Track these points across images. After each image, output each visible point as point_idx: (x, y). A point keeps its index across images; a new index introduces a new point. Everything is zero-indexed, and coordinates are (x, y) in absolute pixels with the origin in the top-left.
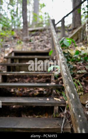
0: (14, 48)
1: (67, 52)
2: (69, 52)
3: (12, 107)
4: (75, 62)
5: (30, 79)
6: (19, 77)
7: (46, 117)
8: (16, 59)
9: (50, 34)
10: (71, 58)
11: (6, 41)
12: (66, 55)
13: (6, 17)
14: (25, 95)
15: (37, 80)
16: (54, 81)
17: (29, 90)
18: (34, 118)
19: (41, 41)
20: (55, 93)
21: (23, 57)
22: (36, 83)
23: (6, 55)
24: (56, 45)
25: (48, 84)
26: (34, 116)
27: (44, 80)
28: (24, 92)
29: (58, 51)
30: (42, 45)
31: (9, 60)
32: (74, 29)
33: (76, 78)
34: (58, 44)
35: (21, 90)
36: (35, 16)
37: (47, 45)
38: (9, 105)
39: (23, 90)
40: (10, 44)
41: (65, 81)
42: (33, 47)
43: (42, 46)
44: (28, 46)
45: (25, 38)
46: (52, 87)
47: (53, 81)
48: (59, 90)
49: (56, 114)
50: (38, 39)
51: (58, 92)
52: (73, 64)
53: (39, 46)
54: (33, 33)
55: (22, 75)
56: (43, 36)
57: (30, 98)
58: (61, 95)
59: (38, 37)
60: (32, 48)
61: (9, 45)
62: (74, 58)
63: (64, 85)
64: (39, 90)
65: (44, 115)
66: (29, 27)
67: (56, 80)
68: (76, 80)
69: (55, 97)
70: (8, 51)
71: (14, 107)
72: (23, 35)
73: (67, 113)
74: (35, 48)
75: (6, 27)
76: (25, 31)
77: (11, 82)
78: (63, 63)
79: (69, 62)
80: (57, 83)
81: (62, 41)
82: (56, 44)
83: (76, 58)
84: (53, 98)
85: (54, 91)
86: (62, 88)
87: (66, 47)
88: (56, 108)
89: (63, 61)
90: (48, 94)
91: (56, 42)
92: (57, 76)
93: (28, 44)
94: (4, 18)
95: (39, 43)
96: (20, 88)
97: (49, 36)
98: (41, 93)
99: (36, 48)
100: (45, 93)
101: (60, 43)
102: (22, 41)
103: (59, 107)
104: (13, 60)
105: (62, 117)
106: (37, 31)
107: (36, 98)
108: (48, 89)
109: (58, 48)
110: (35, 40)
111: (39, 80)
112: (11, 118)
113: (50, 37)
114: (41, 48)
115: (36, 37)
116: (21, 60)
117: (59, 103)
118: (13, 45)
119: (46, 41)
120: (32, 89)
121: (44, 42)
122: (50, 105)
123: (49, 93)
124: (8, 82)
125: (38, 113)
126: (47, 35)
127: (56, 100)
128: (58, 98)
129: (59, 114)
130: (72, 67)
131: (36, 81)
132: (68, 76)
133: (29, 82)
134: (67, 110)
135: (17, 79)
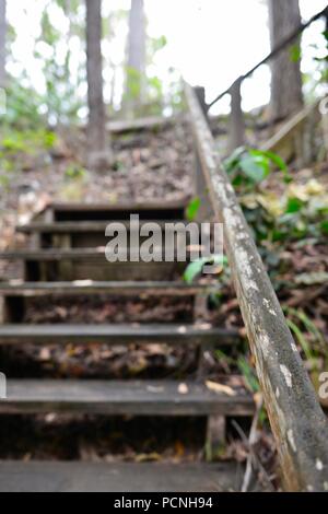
0: (52, 193)
1: (252, 205)
2: (260, 206)
3: (43, 421)
4: (287, 244)
5: (113, 308)
6: (70, 300)
7: (176, 460)
8: (61, 233)
9: (190, 140)
10: (270, 225)
11: (26, 170)
12: (252, 217)
13: (25, 84)
14: (92, 371)
15: (141, 312)
16: (207, 315)
17: (110, 350)
18: (129, 464)
19: (156, 168)
20: (212, 362)
21: (86, 225)
22: (136, 325)
23: (24, 220)
24: (210, 175)
25: (182, 330)
26: (127, 456)
27: (166, 315)
28: (88, 360)
29: (220, 199)
30: (159, 180)
31: (35, 238)
32: (279, 120)
33: (292, 301)
34: (219, 172)
35: (78, 350)
36: (134, 78)
37: (178, 184)
38: (31, 411)
39: (87, 353)
40: (40, 181)
41: (250, 315)
42: (124, 189)
43: (156, 185)
44: (105, 187)
45: (94, 157)
46: (198, 341)
47: (201, 316)
48: (227, 350)
49: (215, 445)
50: (143, 160)
51: (224, 361)
52: (277, 250)
53: (147, 184)
54: (127, 139)
55: (83, 295)
56: (162, 148)
57: (113, 383)
58: (235, 369)
59: (145, 153)
60: (120, 195)
61: (35, 184)
62: (281, 226)
63: (244, 331)
64: (146, 350)
65: (170, 451)
66: (112, 119)
67: (215, 314)
68: (292, 311)
69: (213, 380)
70: (29, 206)
71: (50, 418)
72: (88, 147)
73: (262, 444)
74: (132, 194)
75: (25, 121)
76: (95, 133)
77: (41, 322)
78: (242, 242)
79: (264, 242)
80: (219, 322)
81: (235, 163)
82: (213, 172)
83: (288, 224)
84: (203, 383)
85: (207, 355)
86: (237, 341)
87: (250, 186)
88: (217, 424)
89: (242, 236)
90: (184, 368)
91: (210, 163)
92: (217, 295)
93: (108, 180)
94: (21, 88)
95: (149, 176)
96: (75, 345)
97: (185, 149)
98: (158, 362)
99: (137, 192)
100: (171, 362)
101: (228, 171)
102: (85, 167)
103: (228, 419)
104: (47, 238)
105: (240, 459)
106: (140, 130)
107: (138, 383)
108: (185, 346)
109: (221, 186)
110: (134, 165)
111: (147, 315)
112: (37, 463)
113: (189, 151)
114: (155, 194)
115: (137, 153)
116: (78, 238)
117: (226, 404)
118: (50, 183)
119: (174, 166)
120: (119, 349)
121: (167, 172)
122: (192, 412)
123: (188, 363)
124: (29, 322)
125: (146, 444)
126: (177, 145)
127: (213, 392)
128: (222, 381)
129: (230, 449)
130: (274, 261)
131: (138, 316)
132: (262, 294)
133: (111, 320)
134: (259, 433)
135: (62, 312)
